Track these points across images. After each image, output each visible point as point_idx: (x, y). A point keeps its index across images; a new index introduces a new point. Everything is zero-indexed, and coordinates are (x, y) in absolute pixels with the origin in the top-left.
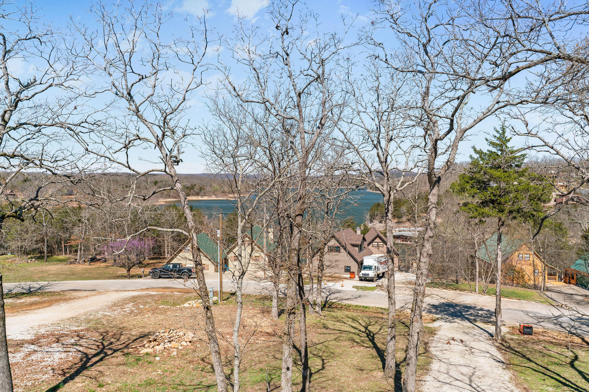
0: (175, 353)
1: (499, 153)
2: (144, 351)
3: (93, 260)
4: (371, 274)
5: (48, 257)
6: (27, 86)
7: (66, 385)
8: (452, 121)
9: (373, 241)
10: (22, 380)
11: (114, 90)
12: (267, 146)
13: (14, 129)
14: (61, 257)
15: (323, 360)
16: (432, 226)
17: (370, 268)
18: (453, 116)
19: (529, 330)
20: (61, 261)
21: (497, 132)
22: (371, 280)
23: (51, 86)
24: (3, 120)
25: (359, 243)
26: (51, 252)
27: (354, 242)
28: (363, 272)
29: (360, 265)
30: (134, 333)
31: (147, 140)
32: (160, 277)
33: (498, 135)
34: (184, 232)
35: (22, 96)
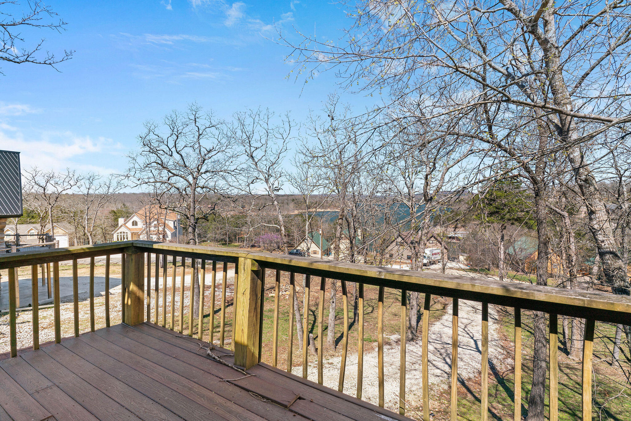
0: (287, 297)
2: (271, 295)
3: (253, 246)
5: (229, 244)
6: (209, 152)
7: (228, 307)
9: (429, 239)
10: (208, 303)
11: (247, 154)
13: (204, 173)
14: (236, 244)
15: (373, 308)
16: (426, 226)
20: (235, 246)
23: (219, 152)
24: (198, 169)
26: (231, 241)
30: (268, 286)
31: (261, 180)
34: (278, 227)
35: (206, 157)
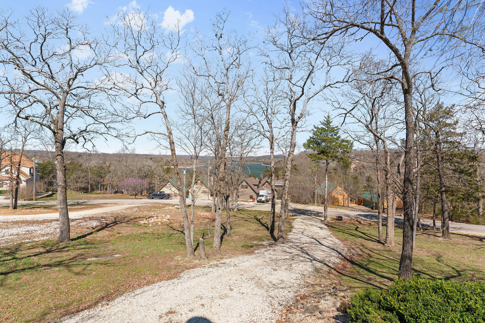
1: (327, 129)
2: (143, 222)
3: (116, 192)
4: (263, 199)
5: (91, 192)
8: (303, 89)
9: (264, 184)
11: (130, 64)
12: (210, 108)
17: (262, 196)
18: (304, 86)
19: (340, 218)
20: (98, 193)
21: (326, 118)
22: (263, 202)
25: (257, 184)
26: (93, 190)
27: (254, 184)
28: (259, 198)
29: (258, 195)
32: (153, 199)
33: (326, 120)
